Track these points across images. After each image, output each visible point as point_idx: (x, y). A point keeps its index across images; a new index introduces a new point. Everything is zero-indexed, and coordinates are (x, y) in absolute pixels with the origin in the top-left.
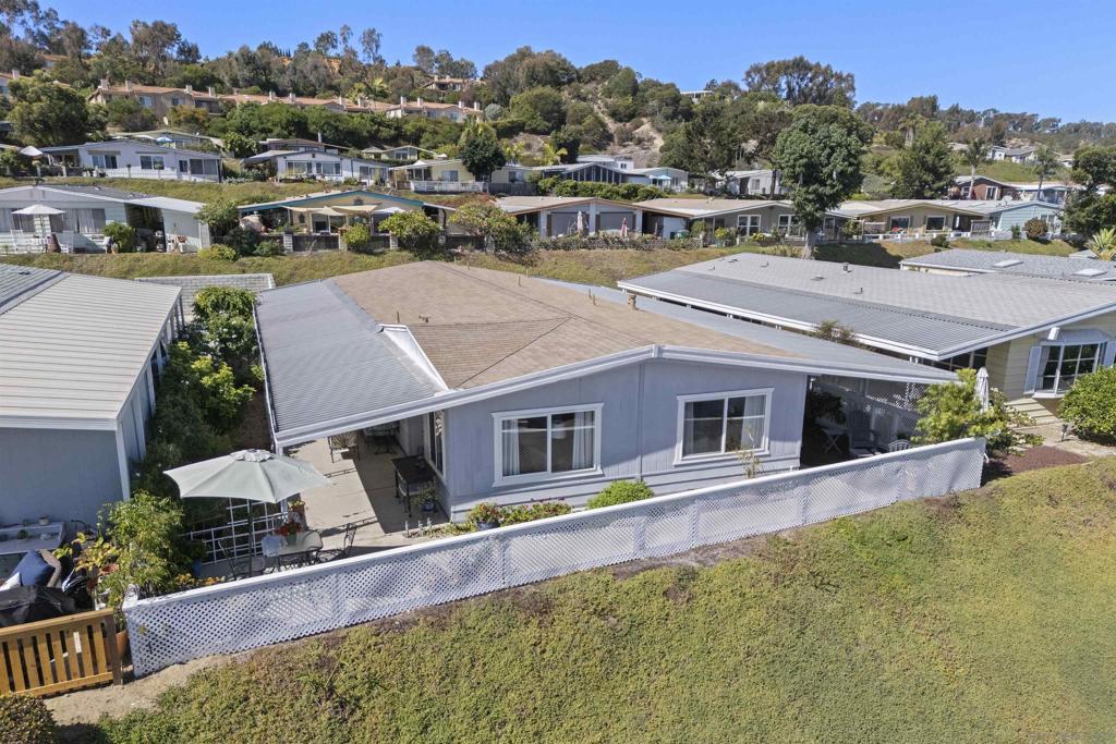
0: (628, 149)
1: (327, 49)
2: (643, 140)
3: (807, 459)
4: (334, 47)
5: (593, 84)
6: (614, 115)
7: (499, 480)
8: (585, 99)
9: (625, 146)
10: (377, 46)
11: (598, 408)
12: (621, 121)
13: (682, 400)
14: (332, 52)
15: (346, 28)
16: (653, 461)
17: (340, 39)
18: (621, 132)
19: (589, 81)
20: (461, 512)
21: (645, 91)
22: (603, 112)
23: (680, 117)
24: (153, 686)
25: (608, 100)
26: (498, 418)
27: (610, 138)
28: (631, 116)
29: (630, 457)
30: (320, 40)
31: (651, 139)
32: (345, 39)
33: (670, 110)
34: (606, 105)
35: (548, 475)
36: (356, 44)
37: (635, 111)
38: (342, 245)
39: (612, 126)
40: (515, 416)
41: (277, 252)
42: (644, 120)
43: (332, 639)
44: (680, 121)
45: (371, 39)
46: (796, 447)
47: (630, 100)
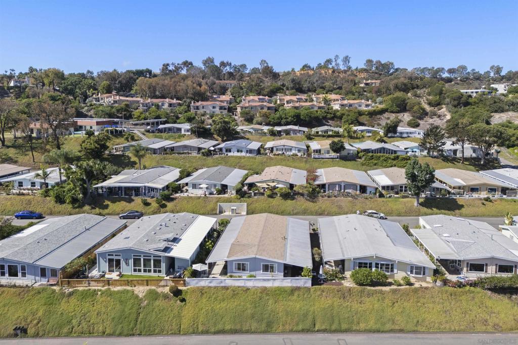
0: (433, 120)
1: (328, 65)
2: (441, 116)
3: (284, 276)
4: (331, 64)
5: (424, 89)
6: (430, 104)
7: (234, 271)
8: (418, 97)
9: (432, 118)
10: (349, 62)
11: (248, 263)
12: (433, 106)
13: (262, 264)
14: (330, 66)
15: (337, 56)
16: (257, 272)
17: (334, 60)
18: (431, 111)
19: (423, 88)
20: (229, 274)
21: (445, 94)
22: (425, 103)
23: (461, 105)
24: (187, 287)
25: (428, 97)
26: (234, 263)
27: (426, 114)
28: (438, 104)
29: (253, 271)
30: (326, 62)
31: (445, 116)
32: (336, 60)
33: (456, 103)
34: (427, 100)
35: (241, 271)
36: (340, 61)
37: (439, 102)
38: (265, 195)
39: (428, 108)
40: (237, 262)
41: (250, 197)
42: (444, 106)
43: (204, 287)
44: (460, 108)
45: (346, 59)
46: (283, 274)
47: (438, 98)
